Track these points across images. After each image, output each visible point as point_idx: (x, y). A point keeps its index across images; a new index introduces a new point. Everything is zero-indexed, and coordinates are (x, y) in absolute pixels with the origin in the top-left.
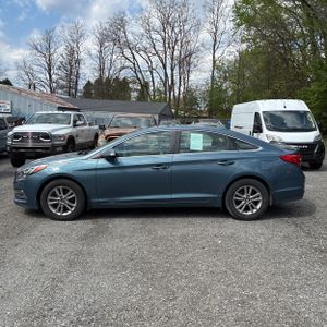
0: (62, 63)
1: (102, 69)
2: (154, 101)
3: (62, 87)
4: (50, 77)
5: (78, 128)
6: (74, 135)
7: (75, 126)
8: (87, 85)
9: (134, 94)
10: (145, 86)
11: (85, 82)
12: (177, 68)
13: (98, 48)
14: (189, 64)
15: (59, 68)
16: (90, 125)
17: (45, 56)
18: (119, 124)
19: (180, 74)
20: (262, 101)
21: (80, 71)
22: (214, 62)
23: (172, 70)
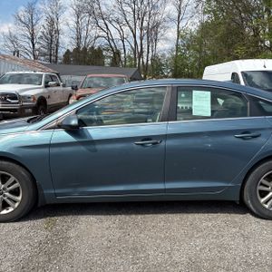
0: (43, 33)
1: (79, 38)
2: (125, 66)
3: (44, 55)
4: (33, 45)
5: (50, 88)
6: (46, 96)
7: (46, 86)
8: (66, 53)
9: (108, 61)
10: (117, 53)
11: (64, 51)
12: (145, 37)
13: (75, 19)
14: (156, 34)
15: (41, 37)
16: (64, 86)
17: (28, 26)
18: (92, 85)
19: (148, 42)
20: (241, 61)
21: (60, 41)
22: (179, 32)
23: (141, 39)
